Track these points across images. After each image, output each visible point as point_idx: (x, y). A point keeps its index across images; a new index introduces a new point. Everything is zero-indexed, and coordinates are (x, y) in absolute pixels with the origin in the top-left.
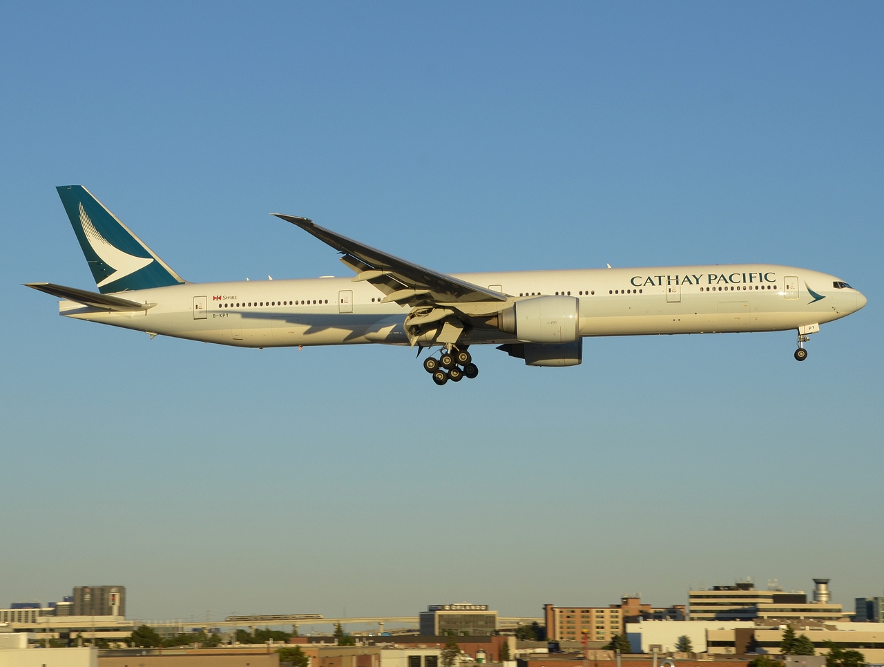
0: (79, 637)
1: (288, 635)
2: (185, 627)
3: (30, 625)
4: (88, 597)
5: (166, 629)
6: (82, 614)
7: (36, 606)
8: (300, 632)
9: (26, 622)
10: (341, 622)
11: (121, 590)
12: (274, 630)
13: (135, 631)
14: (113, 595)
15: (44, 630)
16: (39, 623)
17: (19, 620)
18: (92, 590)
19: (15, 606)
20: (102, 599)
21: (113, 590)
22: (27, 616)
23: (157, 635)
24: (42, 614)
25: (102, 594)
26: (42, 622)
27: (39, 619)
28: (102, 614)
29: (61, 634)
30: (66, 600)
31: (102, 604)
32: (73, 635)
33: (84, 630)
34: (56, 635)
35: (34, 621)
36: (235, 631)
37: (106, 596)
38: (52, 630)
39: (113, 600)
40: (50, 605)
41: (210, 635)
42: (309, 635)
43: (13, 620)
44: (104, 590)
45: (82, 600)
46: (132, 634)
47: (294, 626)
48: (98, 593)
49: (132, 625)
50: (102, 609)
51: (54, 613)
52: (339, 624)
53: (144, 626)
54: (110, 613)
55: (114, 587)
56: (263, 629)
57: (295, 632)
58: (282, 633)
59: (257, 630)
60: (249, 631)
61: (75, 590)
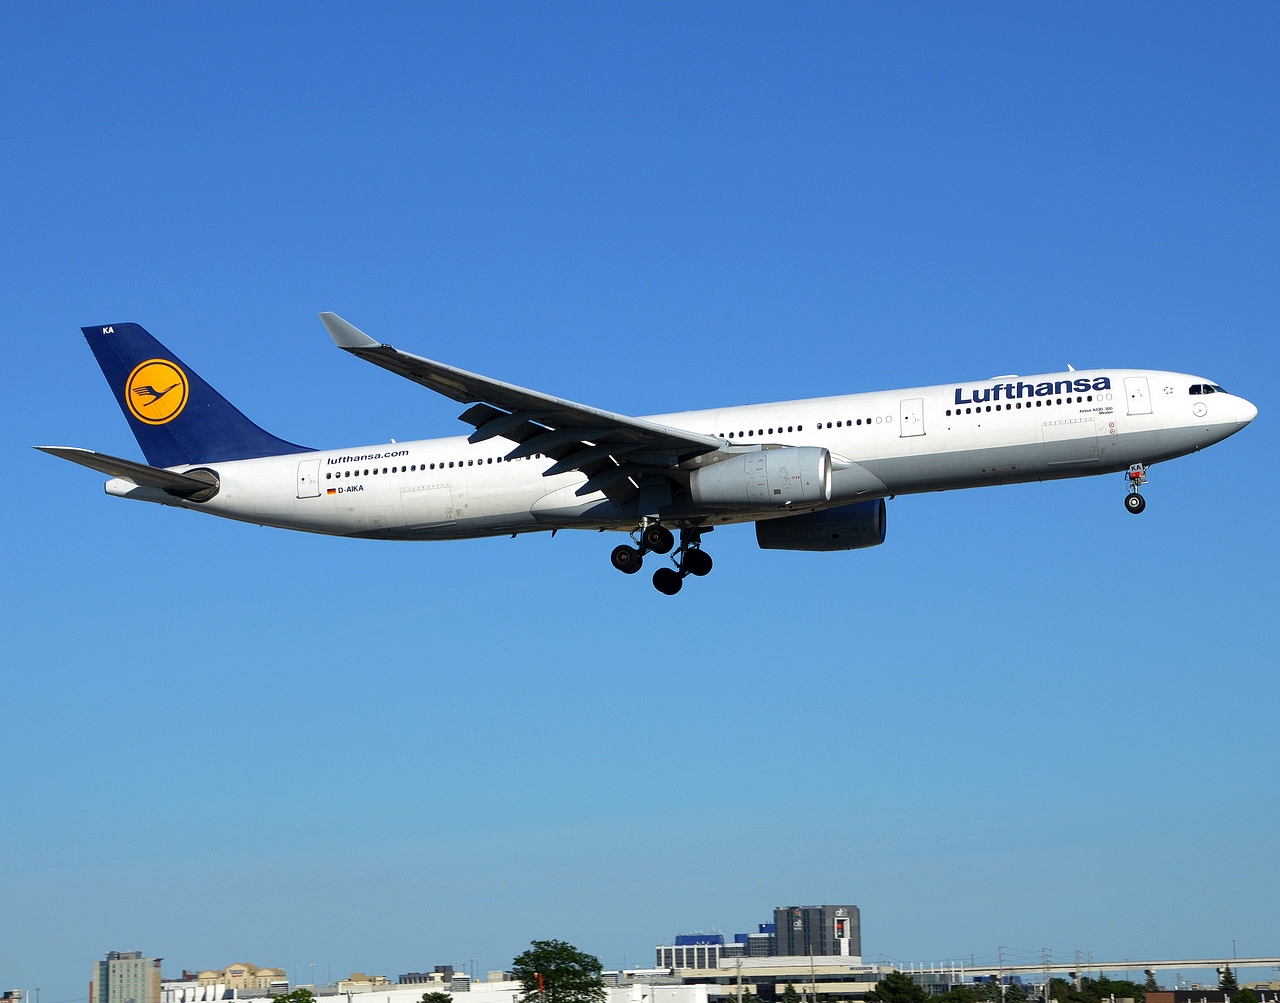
0: (790, 990)
1: (1138, 988)
2: (962, 975)
3: (707, 973)
4: (799, 924)
5: (930, 976)
6: (791, 953)
7: (716, 939)
8: (1159, 983)
9: (701, 965)
10: (1230, 966)
11: (853, 912)
12: (1112, 979)
13: (880, 983)
14: (841, 922)
15: (733, 981)
16: (726, 969)
17: (690, 964)
18: (806, 912)
19: (681, 940)
20: (822, 928)
21: (840, 912)
22: (701, 957)
23: (919, 989)
24: (725, 953)
25: (822, 921)
26: (727, 966)
27: (723, 962)
28: (823, 953)
29: (758, 986)
30: (762, 930)
31: (822, 937)
32: (780, 989)
33: (798, 980)
34: (753, 989)
35: (713, 965)
36: (1047, 981)
37: (828, 922)
38: (746, 980)
39: (841, 929)
40: (738, 938)
41: (1004, 988)
42: (1176, 988)
43: (680, 964)
44: (822, 912)
45: (790, 929)
46: (876, 987)
47: (1147, 972)
48: (814, 918)
49: (875, 971)
50: (822, 944)
51: (747, 952)
52: (1228, 969)
53: (895, 972)
54: (837, 952)
55: (842, 907)
56: (1096, 978)
57: (1152, 983)
58: (1129, 984)
59: (1085, 980)
60: (1070, 980)
61: (776, 912)
